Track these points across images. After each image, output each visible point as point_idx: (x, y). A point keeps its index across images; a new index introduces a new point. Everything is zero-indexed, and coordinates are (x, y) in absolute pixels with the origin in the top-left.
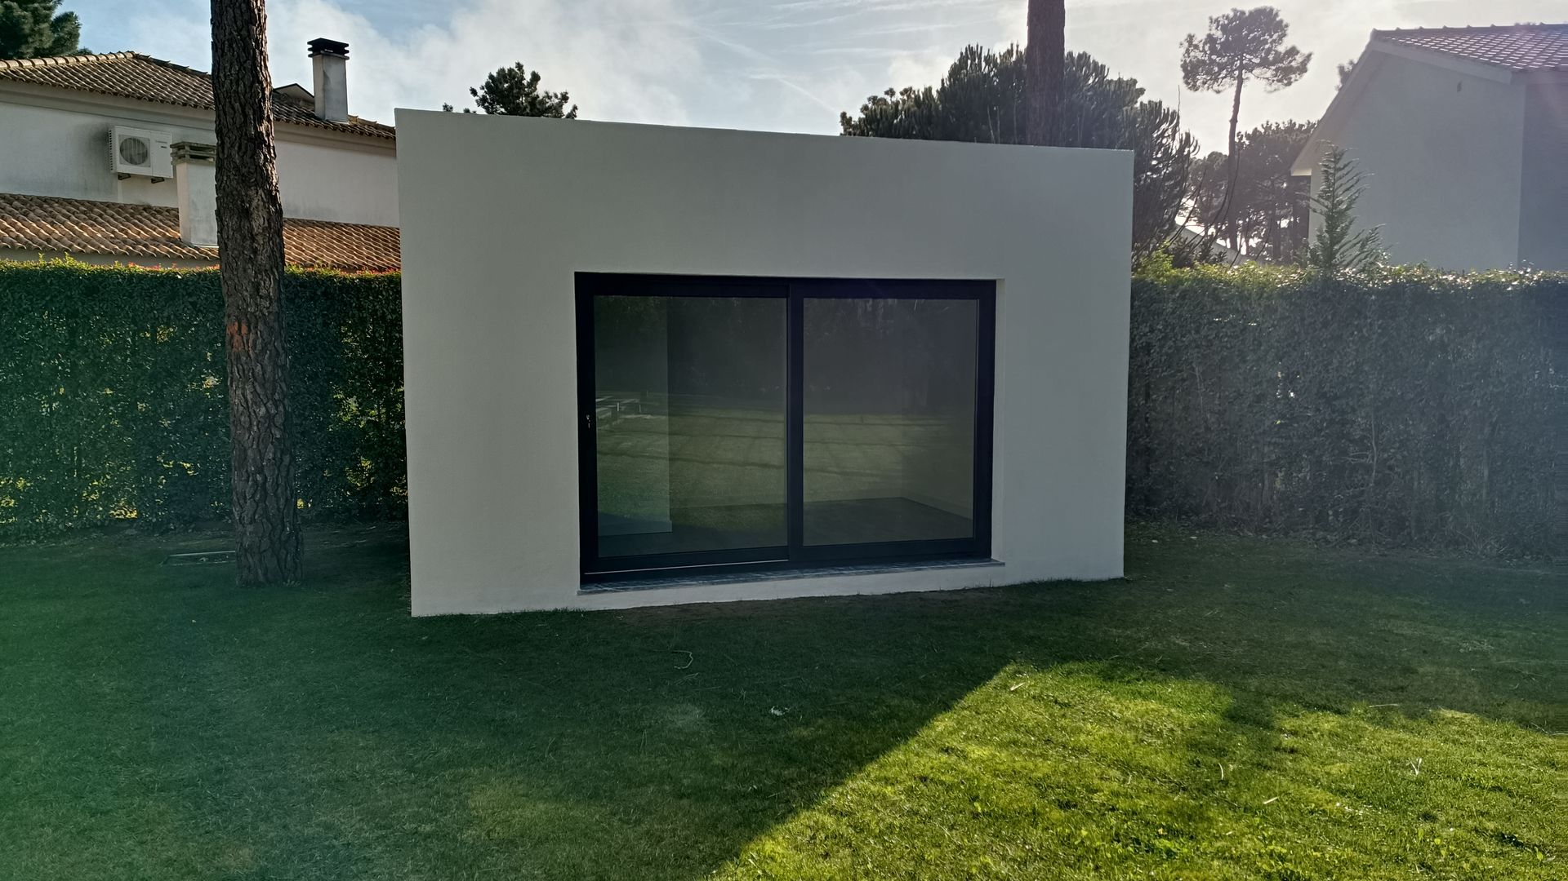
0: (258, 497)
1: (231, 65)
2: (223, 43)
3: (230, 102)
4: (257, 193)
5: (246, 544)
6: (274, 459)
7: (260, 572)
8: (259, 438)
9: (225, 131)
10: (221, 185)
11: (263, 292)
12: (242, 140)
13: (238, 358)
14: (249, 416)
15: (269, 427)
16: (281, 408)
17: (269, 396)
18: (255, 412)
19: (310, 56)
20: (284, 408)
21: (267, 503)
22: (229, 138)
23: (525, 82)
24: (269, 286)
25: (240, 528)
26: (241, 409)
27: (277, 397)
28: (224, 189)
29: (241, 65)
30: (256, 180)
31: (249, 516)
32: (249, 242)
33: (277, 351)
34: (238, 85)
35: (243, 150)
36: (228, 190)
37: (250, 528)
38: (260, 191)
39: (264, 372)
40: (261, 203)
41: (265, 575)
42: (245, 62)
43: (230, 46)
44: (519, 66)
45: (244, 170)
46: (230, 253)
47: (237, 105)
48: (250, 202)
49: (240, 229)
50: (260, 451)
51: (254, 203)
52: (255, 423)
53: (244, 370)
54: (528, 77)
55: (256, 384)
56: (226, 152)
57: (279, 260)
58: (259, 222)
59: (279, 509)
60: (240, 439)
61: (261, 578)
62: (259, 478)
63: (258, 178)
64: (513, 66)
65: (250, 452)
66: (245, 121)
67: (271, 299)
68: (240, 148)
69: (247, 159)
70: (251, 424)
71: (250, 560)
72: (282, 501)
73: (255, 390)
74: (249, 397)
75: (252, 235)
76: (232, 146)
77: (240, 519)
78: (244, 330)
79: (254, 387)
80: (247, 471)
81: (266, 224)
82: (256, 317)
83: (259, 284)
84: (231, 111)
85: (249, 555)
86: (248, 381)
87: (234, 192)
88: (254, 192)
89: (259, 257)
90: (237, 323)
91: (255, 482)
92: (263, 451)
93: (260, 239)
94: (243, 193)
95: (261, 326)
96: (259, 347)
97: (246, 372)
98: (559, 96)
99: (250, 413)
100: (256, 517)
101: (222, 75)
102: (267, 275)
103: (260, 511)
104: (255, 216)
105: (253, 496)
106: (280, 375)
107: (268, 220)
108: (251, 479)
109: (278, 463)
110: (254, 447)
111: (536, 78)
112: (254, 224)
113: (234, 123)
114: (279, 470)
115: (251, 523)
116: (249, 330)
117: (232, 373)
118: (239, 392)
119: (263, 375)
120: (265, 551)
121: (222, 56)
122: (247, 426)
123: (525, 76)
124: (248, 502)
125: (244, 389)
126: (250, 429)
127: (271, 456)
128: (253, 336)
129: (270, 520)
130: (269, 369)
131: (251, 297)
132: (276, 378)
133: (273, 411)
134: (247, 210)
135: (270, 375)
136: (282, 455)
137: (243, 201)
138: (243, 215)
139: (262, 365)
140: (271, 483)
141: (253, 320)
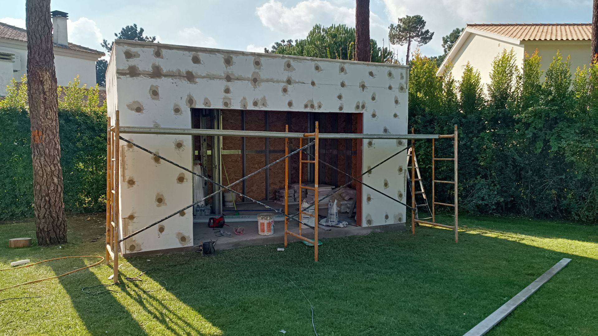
0: (46, 207)
1: (35, 18)
2: (32, 9)
3: (34, 34)
4: (46, 74)
5: (41, 227)
6: (54, 190)
7: (47, 239)
8: (47, 181)
9: (32, 46)
10: (30, 70)
11: (49, 117)
12: (40, 51)
13: (37, 146)
14: (42, 171)
15: (51, 176)
16: (57, 168)
17: (52, 162)
18: (45, 169)
20: (58, 167)
21: (51, 209)
22: (34, 50)
23: (137, 32)
24: (52, 115)
25: (38, 220)
26: (39, 168)
27: (55, 162)
28: (31, 72)
29: (40, 18)
30: (46, 68)
31: (43, 215)
32: (42, 95)
33: (55, 142)
34: (38, 26)
35: (40, 55)
36: (33, 72)
37: (43, 221)
38: (48, 73)
39: (50, 152)
40: (48, 78)
41: (50, 240)
42: (41, 17)
43: (35, 10)
44: (135, 25)
45: (40, 64)
46: (34, 100)
47: (38, 36)
48: (43, 78)
49: (38, 89)
50: (47, 187)
51: (45, 78)
52: (45, 174)
53: (40, 151)
54: (139, 30)
55: (46, 157)
56: (32, 56)
57: (56, 103)
58: (46, 87)
59: (56, 212)
60: (38, 181)
61: (48, 242)
62: (47, 198)
63: (47, 67)
64: (133, 25)
65: (43, 187)
66: (41, 42)
67: (52, 120)
68: (39, 54)
69: (42, 59)
70: (43, 175)
71: (43, 235)
72: (58, 208)
73: (45, 160)
74: (42, 163)
75: (44, 91)
76: (35, 53)
77: (38, 217)
78: (40, 133)
79: (45, 158)
80: (41, 195)
81: (50, 87)
82: (45, 127)
83: (47, 113)
84: (35, 38)
85: (42, 232)
86: (42, 156)
87: (36, 73)
88: (45, 73)
89: (47, 102)
90: (37, 131)
91: (45, 200)
92: (49, 187)
93: (47, 93)
94: (40, 74)
95: (48, 132)
96: (47, 141)
97: (41, 152)
98: (152, 38)
99: (43, 170)
100: (46, 215)
101: (31, 22)
102: (51, 109)
103: (48, 213)
104: (45, 83)
105: (44, 206)
106: (56, 153)
107: (51, 85)
108: (43, 199)
109: (56, 191)
110: (45, 184)
111: (142, 30)
112: (45, 87)
113: (36, 43)
114: (56, 195)
115: (43, 218)
116: (43, 133)
117: (34, 152)
118: (38, 161)
119: (49, 153)
120: (50, 230)
121: (31, 14)
122: (41, 175)
123: (137, 29)
124: (42, 209)
125: (40, 159)
126: (42, 177)
127: (52, 188)
128: (44, 136)
129: (51, 217)
130: (52, 150)
131: (44, 119)
132: (55, 154)
133: (53, 169)
134: (42, 81)
135: (52, 153)
136: (57, 188)
137: (40, 77)
138: (40, 83)
139: (48, 149)
140: (53, 200)
141: (45, 129)
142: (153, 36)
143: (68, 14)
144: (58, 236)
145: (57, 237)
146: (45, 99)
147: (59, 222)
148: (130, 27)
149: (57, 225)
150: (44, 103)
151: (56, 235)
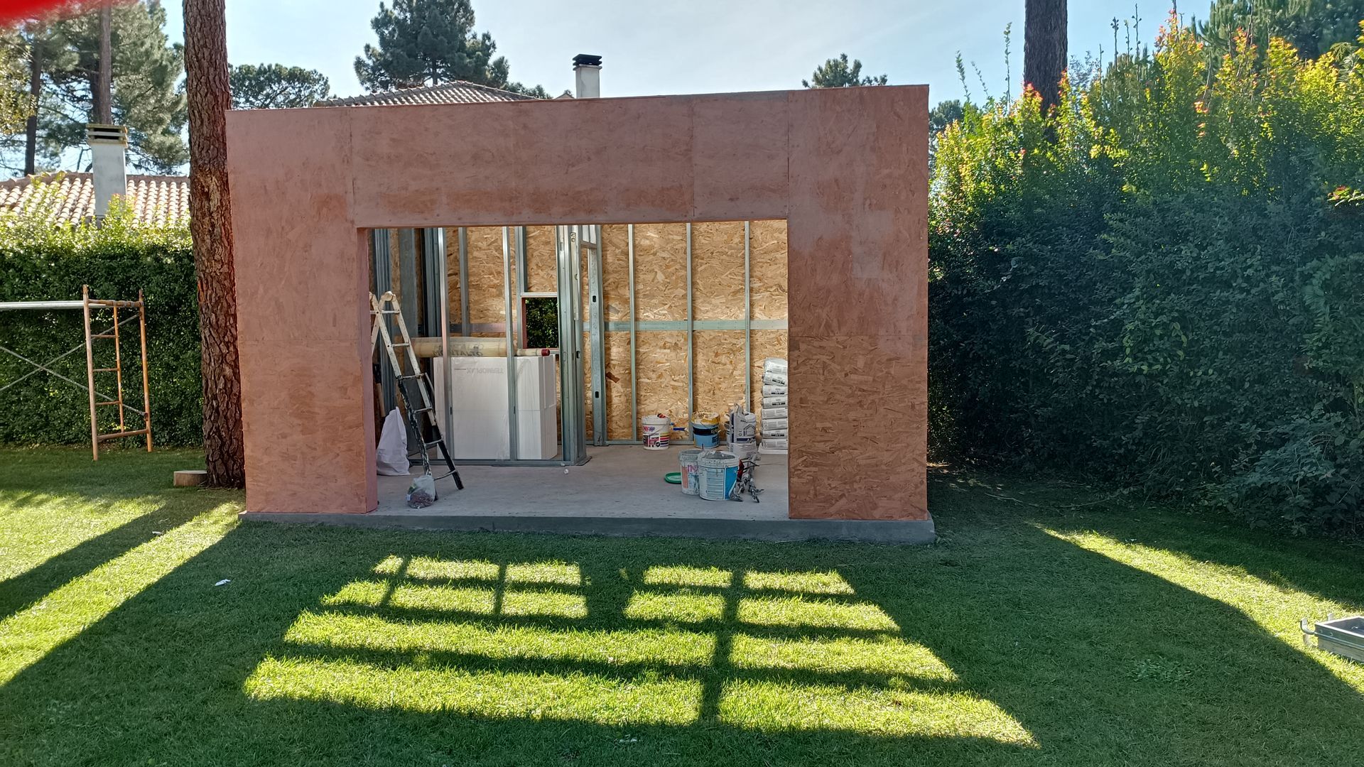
0: (213, 418)
3: (193, 110)
4: (212, 179)
6: (225, 388)
7: (214, 476)
8: (214, 372)
11: (217, 257)
12: (202, 139)
13: (201, 309)
14: (207, 355)
15: (221, 363)
16: (232, 349)
17: (222, 339)
18: (212, 351)
19: (574, 69)
21: (219, 423)
23: (848, 71)
24: (221, 252)
26: (204, 348)
29: (197, 80)
30: (210, 169)
31: (207, 433)
32: (208, 218)
33: (228, 303)
34: (196, 96)
35: (201, 146)
37: (208, 443)
38: (214, 178)
39: (218, 320)
40: (215, 187)
41: (219, 480)
42: (202, 77)
44: (844, 57)
45: (201, 162)
47: (197, 112)
48: (208, 187)
49: (201, 208)
50: (215, 382)
51: (211, 187)
52: (212, 360)
53: (204, 319)
54: (850, 66)
55: (212, 329)
58: (214, 202)
59: (227, 428)
60: (204, 372)
62: (213, 403)
64: (838, 58)
65: (208, 382)
66: (203, 124)
67: (222, 262)
68: (199, 146)
69: (204, 153)
71: (209, 468)
72: (231, 422)
73: (212, 334)
74: (208, 339)
75: (210, 212)
76: (195, 144)
78: (205, 287)
79: (210, 331)
80: (207, 397)
81: (219, 204)
82: (212, 276)
83: (215, 251)
86: (207, 327)
87: (196, 180)
88: (209, 179)
89: (215, 230)
90: (200, 282)
91: (212, 406)
93: (214, 215)
94: (202, 180)
95: (215, 284)
96: (213, 301)
97: (206, 320)
98: (879, 79)
99: (209, 352)
100: (211, 434)
102: (219, 243)
103: (213, 429)
104: (211, 197)
106: (232, 322)
107: (221, 199)
108: (209, 403)
109: (228, 392)
110: (212, 378)
111: (858, 66)
112: (211, 204)
113: (197, 126)
114: (229, 398)
115: (207, 438)
116: (208, 287)
119: (218, 322)
120: (216, 461)
122: (207, 362)
124: (208, 422)
125: (205, 333)
126: (208, 365)
128: (209, 292)
129: (220, 437)
130: (221, 318)
131: (208, 261)
132: (228, 324)
133: (225, 351)
134: (208, 193)
135: (222, 322)
136: (232, 386)
137: (203, 187)
138: (204, 198)
139: (216, 315)
140: (222, 408)
141: (209, 279)
142: (882, 74)
143: (601, 57)
144: (230, 472)
145: (228, 474)
146: (213, 226)
147: (232, 447)
148: (832, 63)
149: (227, 452)
150: (211, 233)
151: (227, 470)
